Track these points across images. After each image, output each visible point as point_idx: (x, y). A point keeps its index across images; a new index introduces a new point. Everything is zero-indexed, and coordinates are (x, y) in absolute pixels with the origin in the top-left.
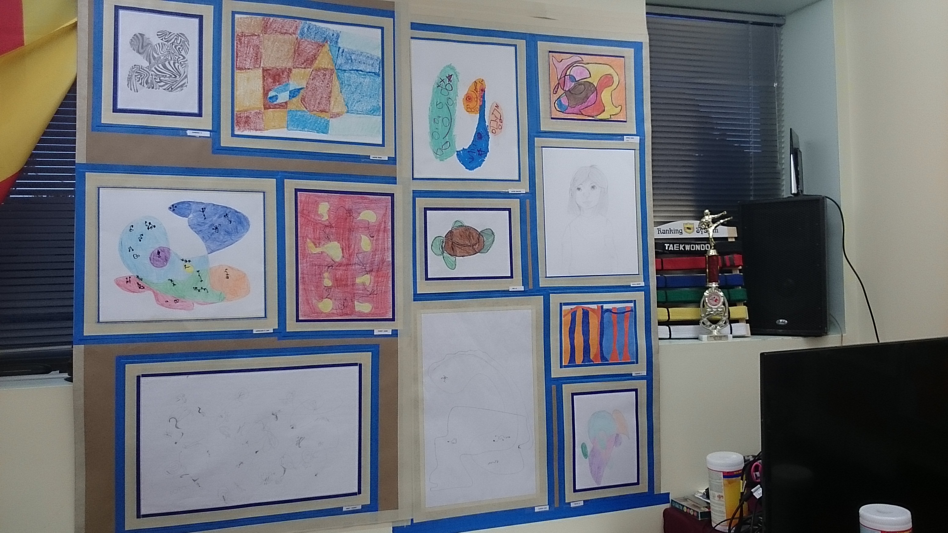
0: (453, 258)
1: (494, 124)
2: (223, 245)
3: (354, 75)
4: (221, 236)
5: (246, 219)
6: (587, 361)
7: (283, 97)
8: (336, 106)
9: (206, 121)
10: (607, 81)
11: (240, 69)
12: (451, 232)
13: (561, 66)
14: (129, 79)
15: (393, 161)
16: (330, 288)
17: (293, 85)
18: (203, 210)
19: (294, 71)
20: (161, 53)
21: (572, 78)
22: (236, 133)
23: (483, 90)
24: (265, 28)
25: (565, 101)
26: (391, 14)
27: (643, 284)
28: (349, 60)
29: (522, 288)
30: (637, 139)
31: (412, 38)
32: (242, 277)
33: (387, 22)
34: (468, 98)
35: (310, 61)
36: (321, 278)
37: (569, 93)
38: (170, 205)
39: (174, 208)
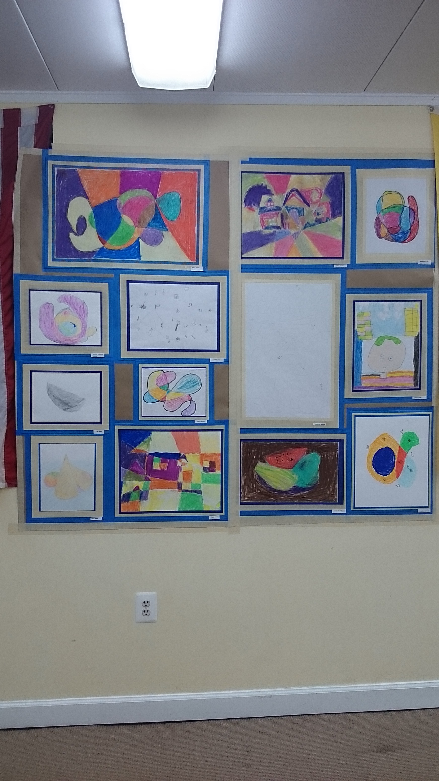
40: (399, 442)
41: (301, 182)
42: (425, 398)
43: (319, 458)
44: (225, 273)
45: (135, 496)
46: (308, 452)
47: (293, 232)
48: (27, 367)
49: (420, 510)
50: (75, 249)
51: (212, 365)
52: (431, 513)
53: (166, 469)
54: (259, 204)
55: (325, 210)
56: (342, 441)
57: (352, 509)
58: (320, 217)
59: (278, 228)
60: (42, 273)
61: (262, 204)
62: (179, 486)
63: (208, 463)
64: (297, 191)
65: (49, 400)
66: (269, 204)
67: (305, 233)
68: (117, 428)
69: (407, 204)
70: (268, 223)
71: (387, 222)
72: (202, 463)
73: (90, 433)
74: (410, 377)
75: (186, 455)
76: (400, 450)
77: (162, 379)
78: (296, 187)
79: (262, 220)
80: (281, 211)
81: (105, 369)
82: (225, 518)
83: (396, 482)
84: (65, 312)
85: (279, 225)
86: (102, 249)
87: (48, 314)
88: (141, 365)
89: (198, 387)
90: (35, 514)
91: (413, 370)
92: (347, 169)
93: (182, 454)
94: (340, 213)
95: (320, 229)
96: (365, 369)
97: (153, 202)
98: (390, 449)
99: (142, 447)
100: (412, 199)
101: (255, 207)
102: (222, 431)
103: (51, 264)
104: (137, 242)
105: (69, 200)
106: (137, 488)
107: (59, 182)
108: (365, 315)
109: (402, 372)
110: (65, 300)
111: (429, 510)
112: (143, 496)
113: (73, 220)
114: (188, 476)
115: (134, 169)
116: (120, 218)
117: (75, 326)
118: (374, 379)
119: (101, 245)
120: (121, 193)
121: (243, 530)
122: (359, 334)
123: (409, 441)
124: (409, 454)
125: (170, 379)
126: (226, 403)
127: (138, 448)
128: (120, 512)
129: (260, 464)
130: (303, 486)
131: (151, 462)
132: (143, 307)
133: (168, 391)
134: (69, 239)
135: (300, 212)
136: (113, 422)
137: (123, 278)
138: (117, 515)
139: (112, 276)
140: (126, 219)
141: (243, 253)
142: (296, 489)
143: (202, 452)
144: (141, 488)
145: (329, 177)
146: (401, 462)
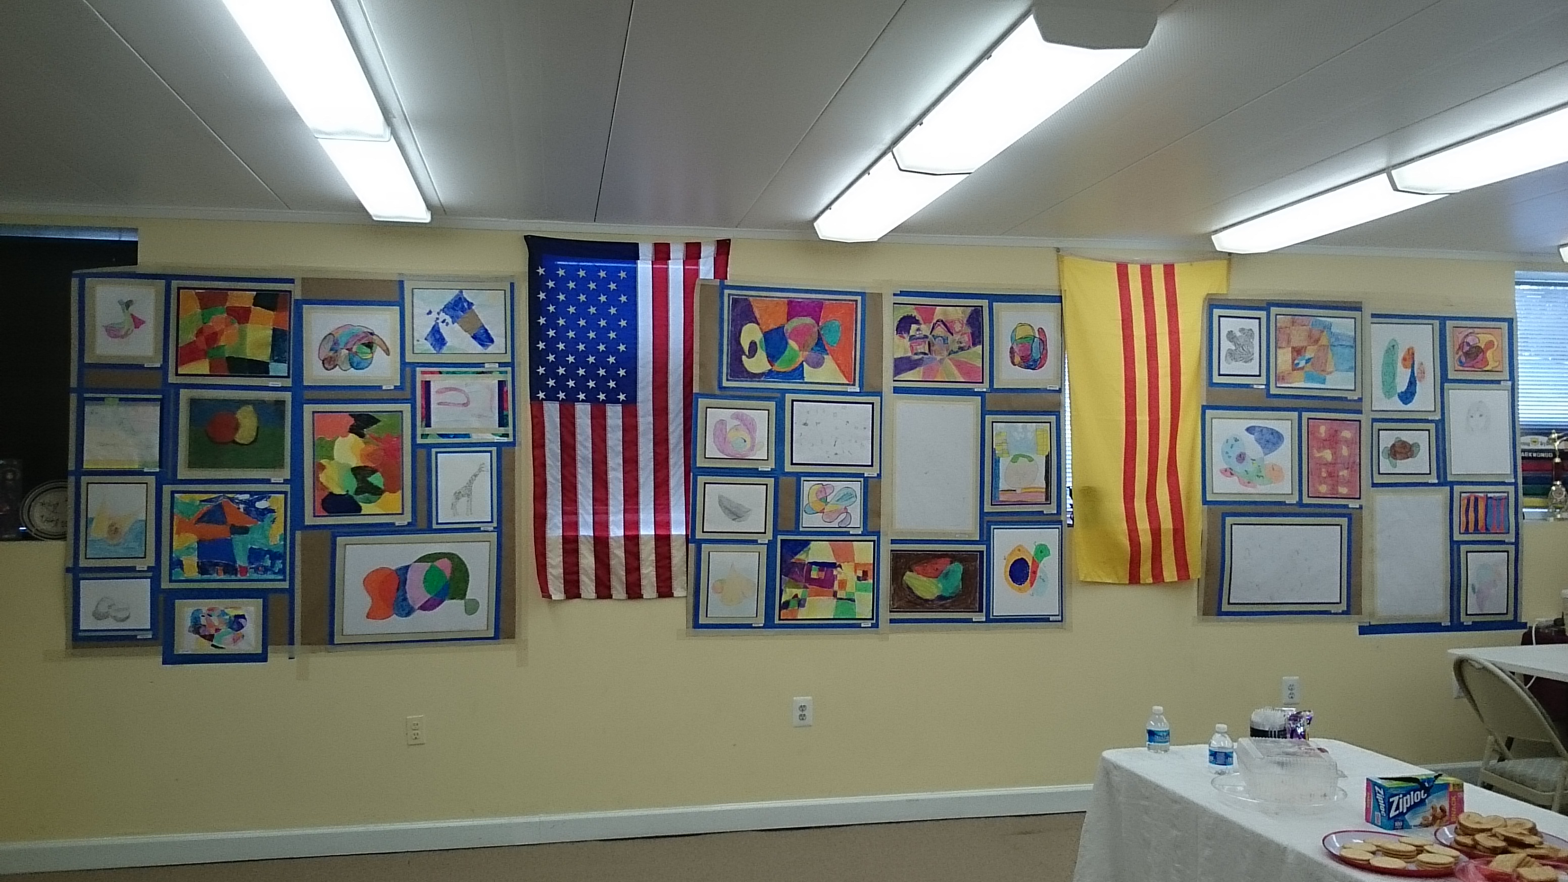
0: (1394, 461)
1: (1420, 375)
2: (1271, 451)
3: (1339, 348)
4: (1270, 445)
5: (1282, 436)
6: (1476, 530)
7: (1302, 364)
8: (1330, 368)
9: (1263, 380)
10: (1490, 344)
11: (1280, 348)
12: (1393, 446)
13: (1461, 336)
14: (1226, 357)
15: (1360, 400)
16: (1325, 478)
17: (1308, 356)
18: (1262, 430)
19: (1308, 347)
20: (1241, 341)
21: (1468, 344)
22: (1278, 385)
23: (1413, 354)
24: (1293, 323)
25: (1463, 359)
26: (1359, 309)
27: (1513, 481)
28: (1337, 339)
29: (1436, 481)
30: (1510, 383)
31: (1372, 323)
32: (1281, 470)
33: (1357, 314)
34: (1404, 359)
35: (1317, 341)
36: (1321, 472)
37: (1467, 354)
38: (1245, 428)
39: (1248, 430)
40: (1033, 553)
41: (945, 313)
42: (1055, 512)
43: (962, 568)
44: (879, 394)
45: (793, 603)
46: (952, 563)
47: (938, 358)
48: (701, 479)
49: (1051, 618)
50: (747, 371)
51: (866, 479)
52: (1062, 621)
53: (823, 577)
54: (909, 333)
55: (966, 339)
56: (981, 552)
57: (991, 617)
58: (962, 345)
59: (925, 354)
60: (717, 392)
61: (912, 333)
62: (835, 594)
63: (861, 572)
64: (942, 321)
65: (720, 510)
66: (918, 333)
67: (950, 359)
68: (780, 537)
69: (1037, 336)
70: (916, 349)
71: (1019, 351)
72: (855, 572)
73: (755, 542)
74: (1042, 492)
75: (842, 564)
76: (1034, 561)
77: (821, 491)
78: (941, 318)
79: (911, 346)
80: (928, 340)
81: (771, 481)
82: (875, 626)
83: (1030, 591)
84: (736, 428)
85: (927, 351)
86: (770, 371)
87: (721, 430)
88: (803, 479)
89: (853, 499)
90: (702, 620)
91: (1044, 486)
92: (985, 303)
93: (838, 564)
94: (979, 343)
95: (962, 356)
96: (1003, 485)
97: (816, 329)
98: (1025, 560)
99: (801, 557)
100: (1041, 331)
101: (905, 335)
102: (874, 541)
103: (725, 384)
104: (802, 365)
105: (742, 326)
106: (796, 596)
107: (733, 310)
108: (1002, 434)
109: (1035, 488)
110: (737, 417)
111: (1059, 618)
112: (801, 603)
113: (745, 344)
114: (843, 584)
115: (799, 298)
116: (787, 343)
117: (745, 441)
118: (1009, 494)
119: (770, 367)
120: (788, 320)
121: (892, 637)
122: (997, 452)
123: (1041, 552)
124: (1041, 565)
125: (828, 491)
126: (879, 515)
127: (798, 557)
128: (780, 619)
129: (908, 573)
130: (946, 594)
131: (809, 571)
132: (805, 424)
133: (827, 503)
134: (742, 361)
135: (945, 340)
136: (776, 532)
137: (789, 397)
138: (777, 621)
139: (779, 395)
140: (792, 344)
141: (895, 375)
142: (941, 598)
143: (856, 562)
144: (799, 596)
145: (970, 310)
146: (1035, 573)
